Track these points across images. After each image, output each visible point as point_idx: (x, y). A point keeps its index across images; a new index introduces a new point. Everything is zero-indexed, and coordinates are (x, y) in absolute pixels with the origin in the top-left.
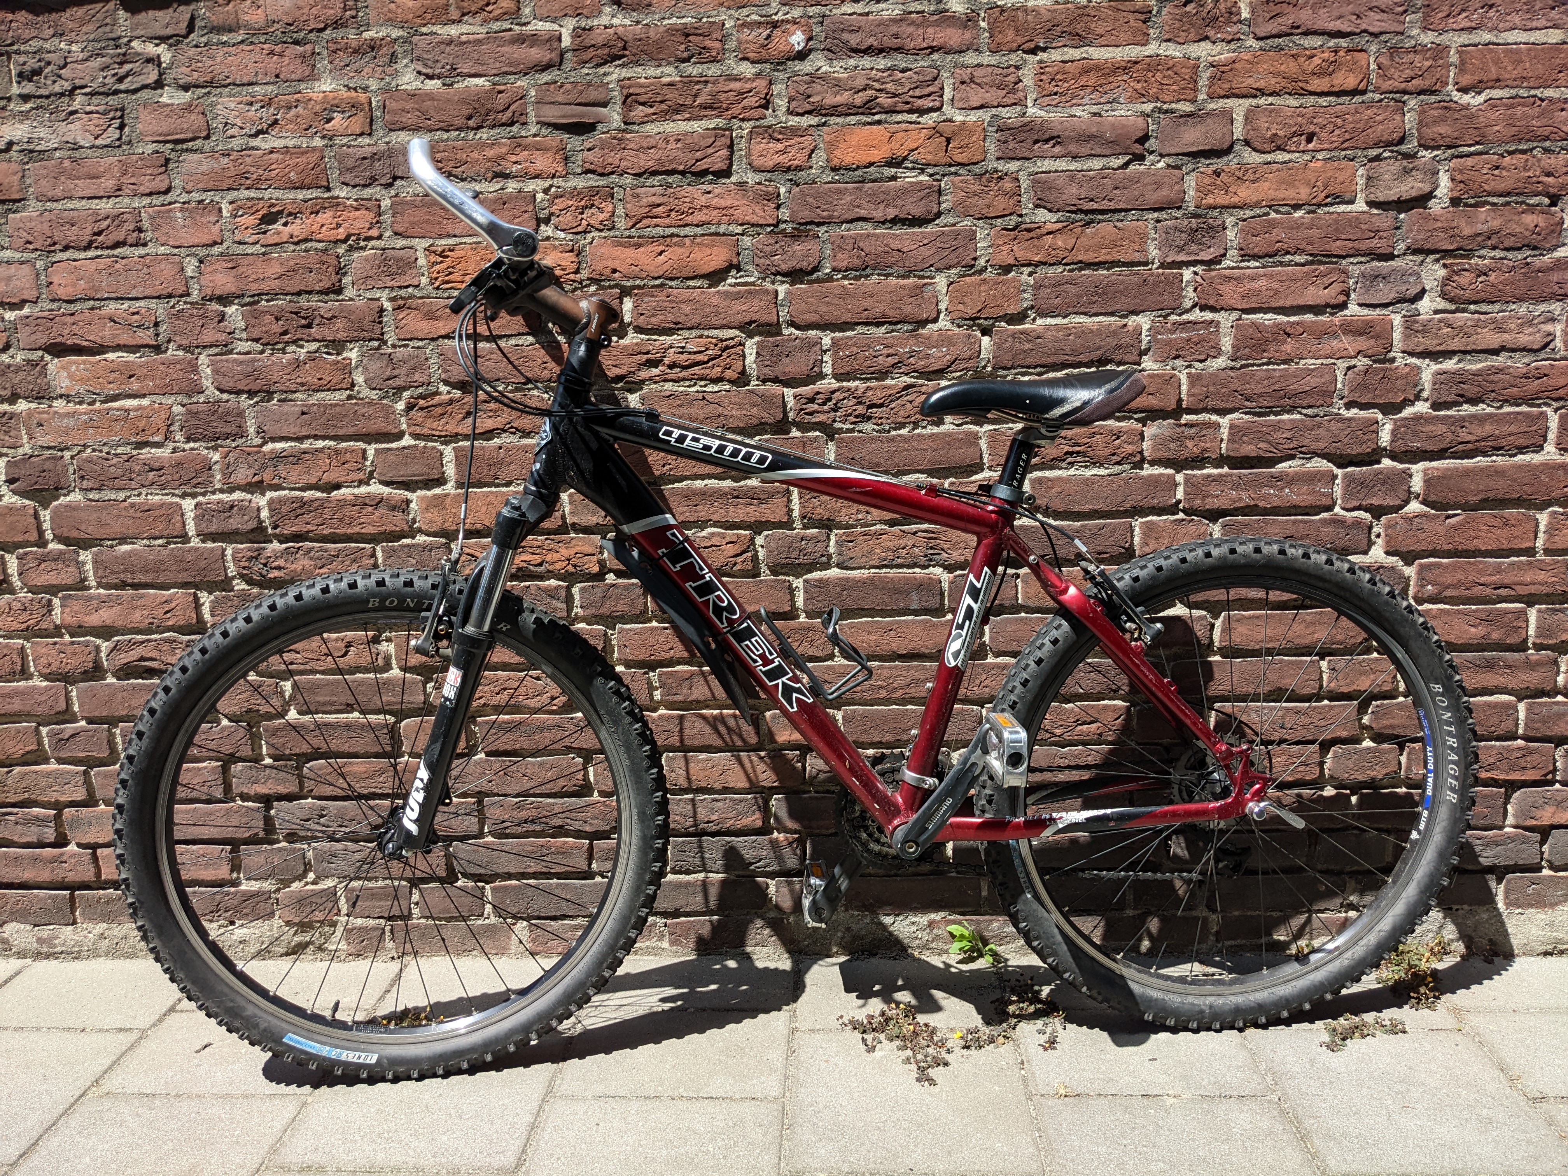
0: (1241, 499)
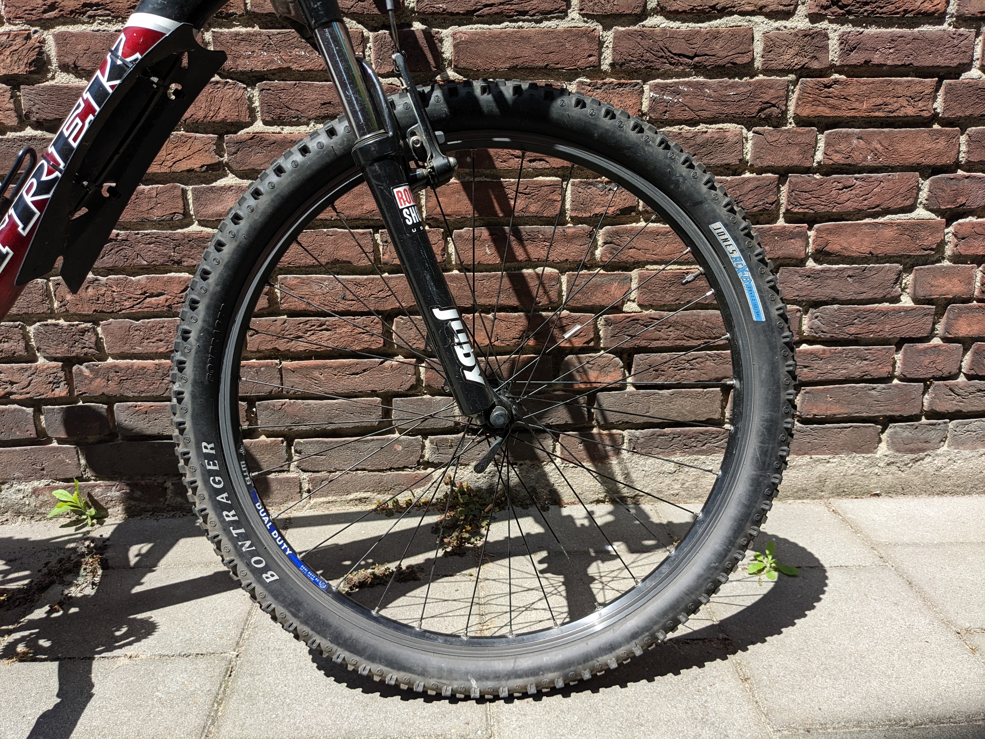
0: (272, 61)
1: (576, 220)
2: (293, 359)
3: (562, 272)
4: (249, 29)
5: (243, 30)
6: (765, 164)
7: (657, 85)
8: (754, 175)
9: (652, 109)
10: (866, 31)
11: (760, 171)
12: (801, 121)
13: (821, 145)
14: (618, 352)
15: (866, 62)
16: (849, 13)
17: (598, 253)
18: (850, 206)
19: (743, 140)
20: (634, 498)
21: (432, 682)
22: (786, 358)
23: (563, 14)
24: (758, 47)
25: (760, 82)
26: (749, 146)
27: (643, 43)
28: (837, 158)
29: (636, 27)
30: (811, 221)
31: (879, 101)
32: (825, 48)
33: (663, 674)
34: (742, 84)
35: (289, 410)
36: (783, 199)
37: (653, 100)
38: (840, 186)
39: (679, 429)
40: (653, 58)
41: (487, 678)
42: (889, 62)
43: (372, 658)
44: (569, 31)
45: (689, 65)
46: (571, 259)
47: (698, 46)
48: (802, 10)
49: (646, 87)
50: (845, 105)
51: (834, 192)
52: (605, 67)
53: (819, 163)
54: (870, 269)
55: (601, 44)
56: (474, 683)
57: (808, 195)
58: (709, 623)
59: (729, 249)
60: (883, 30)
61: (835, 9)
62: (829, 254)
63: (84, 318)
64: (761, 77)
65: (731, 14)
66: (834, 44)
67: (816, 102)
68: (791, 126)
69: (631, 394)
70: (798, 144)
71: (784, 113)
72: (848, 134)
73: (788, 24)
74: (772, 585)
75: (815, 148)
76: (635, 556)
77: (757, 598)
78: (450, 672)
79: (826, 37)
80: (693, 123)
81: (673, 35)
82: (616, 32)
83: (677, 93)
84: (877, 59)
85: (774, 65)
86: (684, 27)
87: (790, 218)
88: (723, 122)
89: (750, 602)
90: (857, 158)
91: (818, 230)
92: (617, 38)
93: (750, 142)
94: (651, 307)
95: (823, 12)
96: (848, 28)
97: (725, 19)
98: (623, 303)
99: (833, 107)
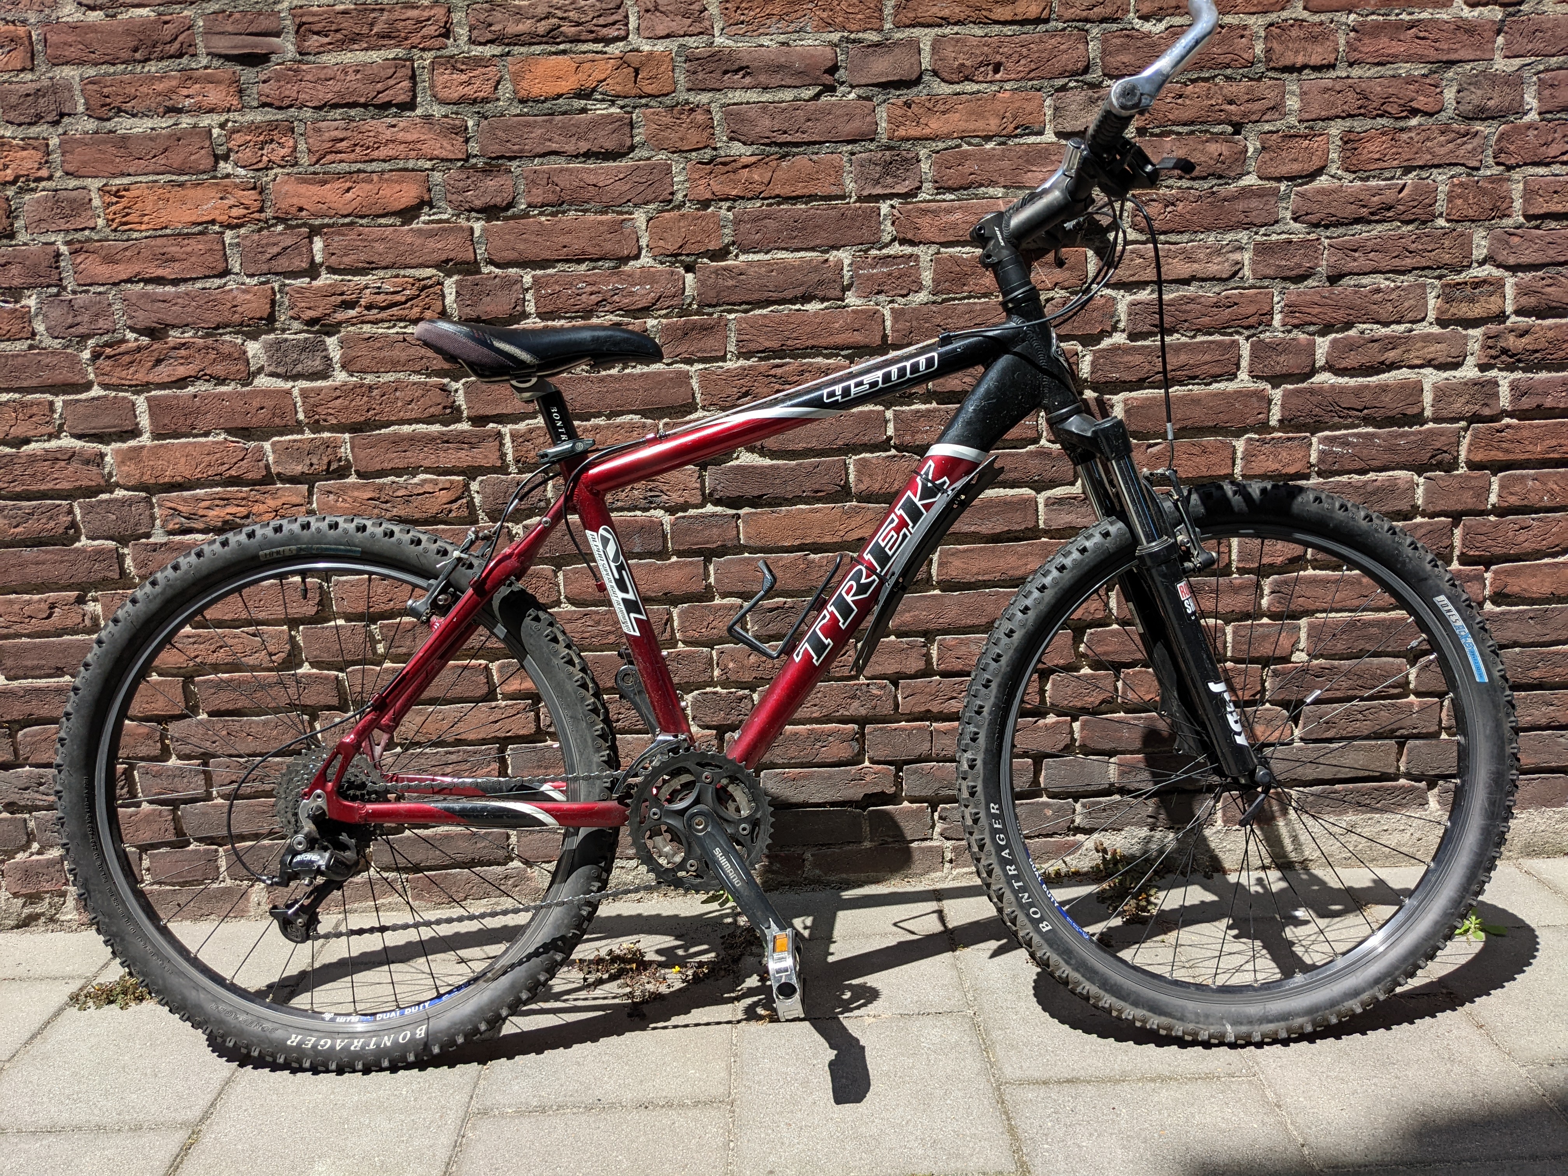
1: (1242, 571)
2: (944, 720)
3: (1227, 623)
4: (928, 406)
5: (923, 407)
6: (1438, 509)
7: (1326, 438)
8: (1426, 519)
9: (1321, 460)
10: (1537, 376)
11: (1432, 516)
12: (1473, 466)
13: (1495, 487)
14: (1285, 704)
15: (1538, 406)
16: (1519, 361)
17: (1265, 602)
18: (1528, 546)
19: (1413, 486)
20: (1302, 863)
21: (1191, 1026)
22: (1508, 715)
23: (1233, 376)
24: (1428, 398)
25: (1430, 430)
26: (1420, 491)
27: (1312, 399)
28: (1513, 500)
29: (1305, 385)
30: (1487, 563)
31: (1554, 443)
32: (1496, 395)
33: (1399, 1024)
34: (1412, 433)
35: (938, 773)
36: (1457, 541)
37: (1322, 452)
38: (1517, 527)
39: (1351, 786)
40: (1322, 413)
41: (1241, 1024)
42: (1562, 405)
43: (1136, 1004)
44: (1238, 393)
45: (1358, 417)
46: (1237, 610)
47: (1367, 399)
48: (1470, 361)
49: (1314, 440)
50: (1518, 448)
51: (1510, 534)
52: (1273, 422)
53: (1493, 505)
54: (1553, 610)
55: (1270, 401)
56: (1229, 1028)
57: (1483, 538)
58: (1428, 980)
59: (1453, 619)
60: (1554, 374)
61: (1504, 358)
62: (1507, 596)
63: (741, 685)
64: (1431, 425)
65: (1400, 367)
66: (1504, 391)
67: (1488, 447)
68: (1462, 470)
69: (1300, 749)
70: (1472, 488)
71: (1456, 458)
72: (1523, 477)
73: (1458, 373)
74: (1481, 945)
75: (1488, 491)
76: (1327, 920)
77: (1470, 957)
78: (1207, 1016)
79: (1496, 384)
80: (1363, 472)
81: (1342, 390)
82: (1285, 390)
83: (1347, 444)
84: (1549, 402)
85: (1445, 413)
86: (1353, 382)
87: (1465, 560)
88: (1393, 469)
89: (1463, 960)
90: (1533, 499)
91: (1495, 572)
92: (1286, 395)
93: (1421, 488)
94: (1322, 656)
95: (1492, 361)
96: (1519, 375)
97: (1394, 373)
98: (1292, 653)
99: (1507, 451)
